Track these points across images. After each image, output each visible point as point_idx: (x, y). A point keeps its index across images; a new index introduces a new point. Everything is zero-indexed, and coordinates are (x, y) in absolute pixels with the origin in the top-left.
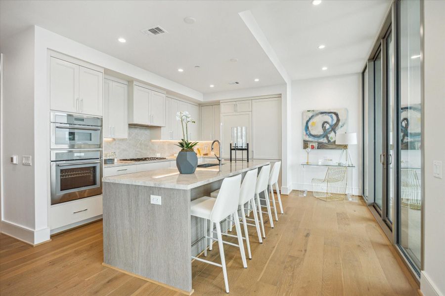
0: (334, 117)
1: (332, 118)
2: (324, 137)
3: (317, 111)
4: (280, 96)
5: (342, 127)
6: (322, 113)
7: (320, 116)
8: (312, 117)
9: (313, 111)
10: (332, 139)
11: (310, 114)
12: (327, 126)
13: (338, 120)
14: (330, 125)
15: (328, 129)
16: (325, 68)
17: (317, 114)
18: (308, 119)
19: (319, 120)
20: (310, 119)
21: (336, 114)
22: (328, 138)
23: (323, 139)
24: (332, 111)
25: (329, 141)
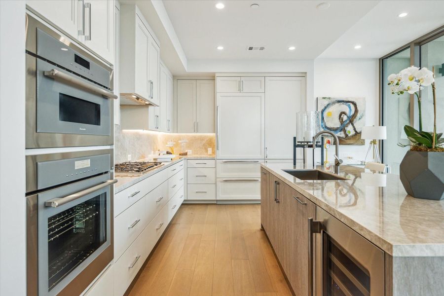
0: (352, 106)
1: (350, 108)
2: (341, 131)
3: (334, 98)
4: (304, 75)
5: (360, 119)
6: (339, 102)
7: (337, 104)
8: (328, 105)
9: (329, 98)
10: (350, 133)
11: (326, 102)
12: (345, 118)
13: (356, 111)
14: (348, 116)
15: (346, 121)
16: (358, 47)
17: (334, 103)
18: (323, 108)
19: (336, 109)
20: (326, 108)
21: (355, 104)
22: (345, 132)
23: (339, 133)
24: (350, 100)
25: (347, 136)
